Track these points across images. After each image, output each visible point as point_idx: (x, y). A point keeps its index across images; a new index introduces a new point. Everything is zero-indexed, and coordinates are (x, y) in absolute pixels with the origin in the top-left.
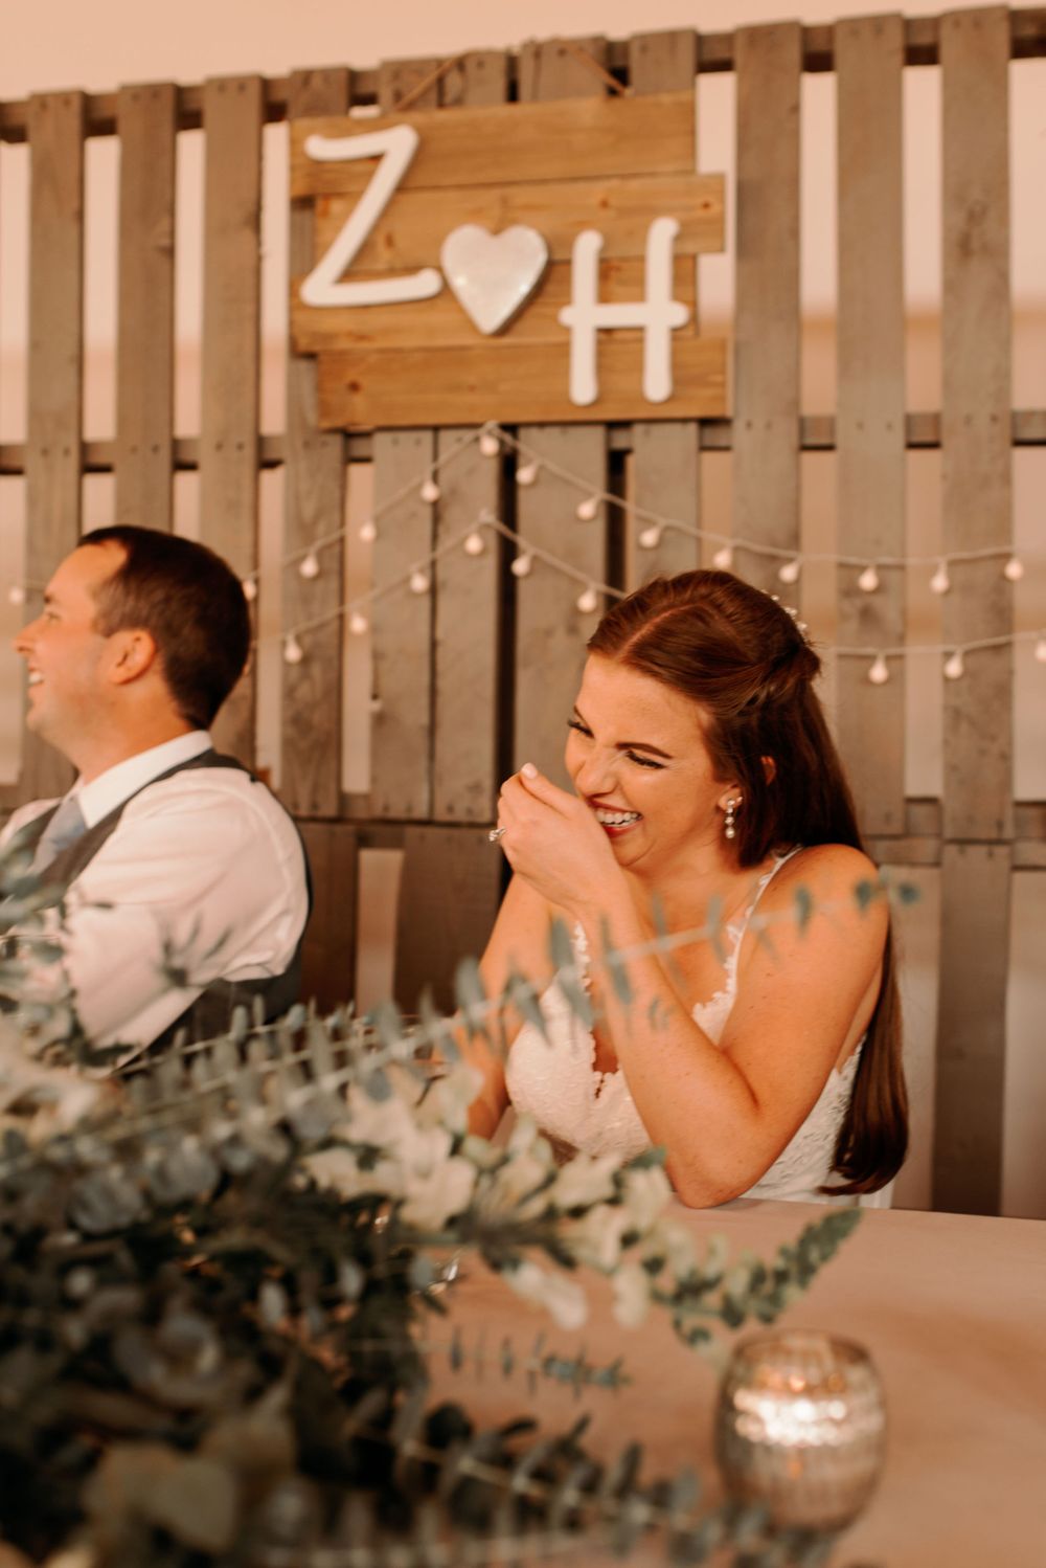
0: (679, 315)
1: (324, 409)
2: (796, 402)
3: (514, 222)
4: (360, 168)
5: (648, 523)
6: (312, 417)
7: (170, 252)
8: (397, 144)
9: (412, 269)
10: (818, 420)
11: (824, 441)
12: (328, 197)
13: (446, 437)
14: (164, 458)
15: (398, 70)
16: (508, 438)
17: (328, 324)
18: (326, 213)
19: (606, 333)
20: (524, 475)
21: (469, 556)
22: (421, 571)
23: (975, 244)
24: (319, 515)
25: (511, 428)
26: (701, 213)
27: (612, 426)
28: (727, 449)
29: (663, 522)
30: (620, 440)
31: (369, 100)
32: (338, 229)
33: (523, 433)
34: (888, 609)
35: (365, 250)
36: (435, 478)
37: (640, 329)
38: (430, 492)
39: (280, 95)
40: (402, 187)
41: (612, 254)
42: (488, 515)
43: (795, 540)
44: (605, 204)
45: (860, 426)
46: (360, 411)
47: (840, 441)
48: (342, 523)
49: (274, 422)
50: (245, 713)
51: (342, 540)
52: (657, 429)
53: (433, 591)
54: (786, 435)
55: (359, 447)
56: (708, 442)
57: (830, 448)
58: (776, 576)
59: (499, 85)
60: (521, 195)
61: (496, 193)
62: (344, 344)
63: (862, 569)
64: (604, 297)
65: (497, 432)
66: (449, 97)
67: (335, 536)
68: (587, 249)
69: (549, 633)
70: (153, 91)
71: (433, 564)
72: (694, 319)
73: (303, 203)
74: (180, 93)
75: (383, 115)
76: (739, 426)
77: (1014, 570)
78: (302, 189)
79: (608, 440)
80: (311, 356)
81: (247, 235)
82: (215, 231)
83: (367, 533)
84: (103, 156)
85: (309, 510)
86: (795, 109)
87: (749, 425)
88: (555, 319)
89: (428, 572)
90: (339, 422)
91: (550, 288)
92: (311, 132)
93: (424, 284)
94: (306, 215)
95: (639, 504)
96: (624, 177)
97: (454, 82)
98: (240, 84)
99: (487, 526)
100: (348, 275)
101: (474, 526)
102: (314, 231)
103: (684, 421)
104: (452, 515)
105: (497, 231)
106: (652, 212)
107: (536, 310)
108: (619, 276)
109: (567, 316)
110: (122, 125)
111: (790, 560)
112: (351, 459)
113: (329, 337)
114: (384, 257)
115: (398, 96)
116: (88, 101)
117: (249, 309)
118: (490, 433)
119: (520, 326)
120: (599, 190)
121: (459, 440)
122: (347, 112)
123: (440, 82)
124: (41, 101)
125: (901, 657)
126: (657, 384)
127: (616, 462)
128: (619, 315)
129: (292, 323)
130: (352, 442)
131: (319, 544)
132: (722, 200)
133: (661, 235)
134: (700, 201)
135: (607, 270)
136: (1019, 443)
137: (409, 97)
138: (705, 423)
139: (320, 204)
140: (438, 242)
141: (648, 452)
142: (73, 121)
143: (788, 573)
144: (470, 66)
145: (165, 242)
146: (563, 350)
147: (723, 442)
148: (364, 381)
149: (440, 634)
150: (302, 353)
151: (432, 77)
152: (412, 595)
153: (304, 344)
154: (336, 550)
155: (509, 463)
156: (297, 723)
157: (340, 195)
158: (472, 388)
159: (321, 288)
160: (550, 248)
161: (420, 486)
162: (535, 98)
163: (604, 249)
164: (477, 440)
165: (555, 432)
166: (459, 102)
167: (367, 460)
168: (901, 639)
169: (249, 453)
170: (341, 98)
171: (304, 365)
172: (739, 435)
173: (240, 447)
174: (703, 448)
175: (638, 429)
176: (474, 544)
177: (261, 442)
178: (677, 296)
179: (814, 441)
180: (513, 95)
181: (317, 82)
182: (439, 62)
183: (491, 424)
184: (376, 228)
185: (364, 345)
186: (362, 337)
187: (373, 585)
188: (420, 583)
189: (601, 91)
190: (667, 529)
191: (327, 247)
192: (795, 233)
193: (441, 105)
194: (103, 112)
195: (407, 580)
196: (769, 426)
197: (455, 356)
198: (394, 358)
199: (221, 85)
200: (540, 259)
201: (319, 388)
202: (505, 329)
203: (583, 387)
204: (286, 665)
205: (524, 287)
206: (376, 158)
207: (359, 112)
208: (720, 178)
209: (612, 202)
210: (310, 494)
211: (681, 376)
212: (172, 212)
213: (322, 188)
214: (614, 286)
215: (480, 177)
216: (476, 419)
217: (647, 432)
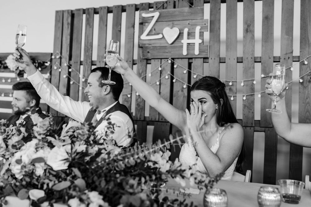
0: (200, 41)
1: (143, 55)
2: (219, 55)
3: (174, 27)
4: (150, 18)
5: (195, 74)
6: (142, 57)
7: (120, 31)
8: (156, 15)
9: (158, 34)
10: (222, 58)
11: (224, 61)
12: (145, 23)
13: (162, 60)
15: (157, 3)
16: (173, 60)
17: (145, 42)
18: (145, 25)
19: (189, 44)
20: (175, 66)
21: (166, 79)
22: (158, 81)
23: (249, 30)
24: (142, 72)
25: (173, 59)
26: (204, 25)
27: (189, 59)
28: (208, 62)
30: (191, 61)
31: (152, 8)
32: (147, 28)
33: (175, 60)
34: (234, 88)
35: (151, 31)
36: (161, 67)
37: (194, 43)
38: (160, 69)
39: (138, 7)
40: (157, 21)
41: (190, 32)
42: (169, 73)
44: (189, 24)
45: (229, 59)
46: (149, 56)
47: (226, 61)
48: (146, 74)
49: (136, 57)
50: (130, 103)
51: (146, 76)
52: (196, 59)
53: (160, 84)
54: (217, 60)
55: (149, 62)
56: (204, 61)
57: (225, 62)
59: (172, 5)
60: (176, 23)
61: (172, 22)
62: (147, 45)
63: (230, 82)
64: (188, 39)
65: (171, 59)
66: (164, 8)
67: (145, 75)
68: (186, 31)
69: (178, 91)
70: (118, 6)
71: (160, 80)
72: (203, 42)
73: (141, 24)
74: (122, 6)
75: (154, 10)
76: (210, 59)
77: (255, 82)
78: (141, 22)
79: (189, 61)
80: (142, 47)
81: (132, 28)
82: (127, 28)
83: (150, 75)
84: (110, 16)
85: (141, 72)
86: (220, 9)
87: (211, 59)
88: (181, 42)
89: (159, 81)
90: (146, 58)
91: (180, 37)
92: (143, 13)
93: (160, 36)
94: (142, 25)
95: (193, 71)
96: (192, 20)
97: (165, 5)
98: (132, 5)
99: (169, 74)
100: (148, 35)
101: (167, 74)
102: (143, 28)
103: (201, 58)
104: (163, 72)
105: (172, 28)
106: (196, 25)
107: (177, 40)
108: (191, 35)
109: (182, 41)
110: (113, 11)
112: (147, 63)
113: (145, 44)
114: (154, 32)
115: (156, 7)
116: (108, 8)
117: (132, 40)
118: (170, 60)
119: (175, 43)
120: (188, 22)
121: (165, 61)
122: (148, 10)
123: (163, 5)
124: (101, 8)
125: (236, 96)
126: (197, 52)
127: (190, 65)
128: (190, 41)
129: (139, 42)
130: (148, 61)
131: (142, 77)
132: (208, 24)
133: (198, 29)
134: (204, 24)
135: (189, 34)
136: (255, 62)
137: (158, 7)
138: (204, 58)
139: (144, 24)
140: (162, 30)
141: (195, 63)
142: (106, 11)
144: (168, 2)
145: (119, 29)
146: (182, 47)
147: (207, 61)
148: (150, 51)
149: (161, 91)
150: (140, 47)
151: (162, 4)
152: (157, 85)
153: (141, 45)
154: (145, 78)
155: (173, 64)
156: (138, 105)
157: (147, 23)
158: (167, 53)
159: (144, 37)
160: (180, 31)
161: (159, 68)
162: (178, 8)
163: (188, 31)
164: (168, 61)
165: (180, 59)
166: (166, 8)
167: (150, 64)
168: (236, 93)
169: (132, 62)
170: (148, 8)
171: (140, 49)
172: (210, 60)
173: (130, 61)
174: (204, 62)
175: (194, 59)
176: (167, 77)
177: (133, 60)
178: (200, 38)
179: (222, 61)
180: (175, 7)
181: (144, 5)
182: (163, 2)
183: (170, 58)
184: (152, 27)
185: (150, 46)
186: (150, 44)
187: (150, 83)
188: (158, 83)
189: (189, 6)
190: (198, 75)
191: (145, 30)
192: (219, 29)
193: (163, 9)
194: (111, 10)
195: (156, 83)
196: (215, 59)
197: (165, 47)
198: (155, 47)
199: (129, 5)
200: (179, 32)
201: (143, 52)
202: (172, 43)
203: (185, 53)
204: (136, 96)
205: (176, 37)
206: (153, 17)
207: (150, 10)
208: (208, 20)
209: (190, 24)
210: (141, 69)
211: (201, 51)
212: (121, 25)
213: (144, 21)
214: (190, 37)
215: (169, 20)
216: (168, 57)
217: (195, 60)
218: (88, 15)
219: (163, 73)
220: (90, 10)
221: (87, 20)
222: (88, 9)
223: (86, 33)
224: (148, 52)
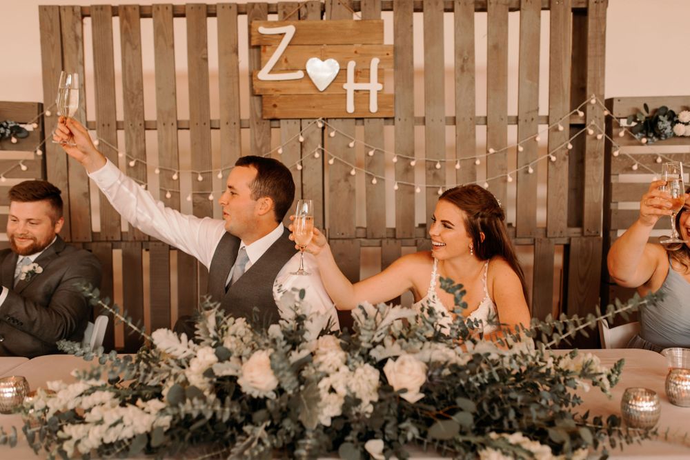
0: (380, 87)
1: (263, 112)
2: (413, 113)
3: (329, 57)
4: (276, 37)
6: (259, 115)
7: (206, 60)
8: (290, 30)
9: (294, 70)
10: (419, 118)
12: (265, 46)
13: (305, 122)
14: (208, 126)
15: (284, 5)
16: (325, 122)
17: (265, 86)
18: (265, 51)
19: (357, 92)
20: (332, 134)
22: (299, 163)
23: (465, 68)
25: (326, 120)
26: (386, 56)
27: (358, 119)
28: (393, 124)
29: (375, 148)
31: (274, 13)
32: (268, 56)
33: (329, 120)
34: (441, 173)
35: (278, 63)
36: (302, 135)
37: (369, 91)
38: (301, 139)
39: (243, 10)
40: (289, 44)
41: (359, 68)
42: (320, 146)
43: (413, 154)
44: (356, 52)
45: (432, 120)
46: (277, 113)
47: (426, 124)
48: (270, 148)
49: (245, 114)
52: (371, 120)
53: (302, 169)
54: (411, 123)
55: (276, 124)
56: (387, 123)
58: (410, 164)
59: (318, 12)
60: (329, 49)
62: (271, 92)
63: (436, 162)
64: (356, 81)
65: (322, 120)
66: (301, 16)
67: (269, 152)
68: (351, 66)
69: (339, 181)
70: (199, 6)
71: (301, 162)
72: (384, 88)
73: (253, 47)
74: (207, 7)
75: (281, 19)
76: (397, 119)
77: (478, 162)
78: (253, 43)
79: (356, 123)
80: (259, 96)
81: (234, 54)
82: (222, 54)
83: (280, 151)
84: (180, 24)
85: (259, 144)
86: (412, 26)
87: (400, 120)
88: (342, 86)
90: (269, 116)
91: (340, 77)
92: (259, 25)
93: (300, 74)
94: (256, 51)
96: (361, 44)
97: (303, 11)
98: (230, 5)
100: (272, 71)
101: (316, 150)
102: (260, 57)
103: (380, 118)
104: (308, 145)
105: (323, 60)
106: (371, 56)
107: (335, 84)
108: (362, 75)
109: (345, 86)
110: (187, 17)
111: (413, 160)
112: (272, 127)
113: (266, 90)
114: (284, 66)
115: (285, 13)
116: (174, 8)
117: (236, 80)
118: (320, 121)
119: (330, 89)
120: (354, 48)
121: (309, 123)
122: (267, 18)
123: (299, 10)
124: (157, 7)
126: (374, 108)
128: (362, 86)
129: (252, 85)
130: (272, 122)
133: (375, 63)
134: (386, 53)
135: (356, 73)
137: (289, 15)
138: (387, 118)
139: (262, 47)
140: (305, 62)
141: (369, 127)
142: (169, 14)
143: (413, 163)
144: (309, 6)
145: (204, 56)
146: (344, 96)
148: (277, 104)
149: (304, 182)
150: (255, 95)
151: (296, 8)
153: (256, 92)
157: (270, 46)
158: (314, 107)
159: (263, 75)
160: (340, 65)
161: (297, 137)
162: (331, 18)
163: (355, 67)
164: (316, 123)
165: (340, 120)
166: (305, 18)
167: (278, 127)
168: (444, 182)
169: (238, 125)
170: (265, 12)
171: (255, 98)
172: (397, 121)
174: (385, 124)
175: (366, 120)
176: (316, 155)
177: (241, 121)
178: (379, 82)
181: (257, 7)
182: (299, 4)
183: (320, 119)
184: (281, 56)
185: (278, 93)
186: (277, 91)
188: (299, 167)
191: (265, 62)
193: (300, 19)
194: (181, 11)
196: (405, 120)
197: (309, 97)
198: (288, 97)
199: (224, 6)
200: (337, 68)
201: (262, 105)
202: (326, 90)
203: (350, 108)
206: (282, 34)
208: (389, 46)
209: (358, 52)
210: (259, 139)
211: (380, 105)
212: (206, 46)
213: (262, 43)
214: (358, 77)
215: (316, 42)
216: (315, 117)
217: (368, 121)
218: (125, 22)
219: (305, 145)
220: (130, 10)
221: (125, 32)
222: (125, 7)
223: (124, 60)
224: (275, 106)
